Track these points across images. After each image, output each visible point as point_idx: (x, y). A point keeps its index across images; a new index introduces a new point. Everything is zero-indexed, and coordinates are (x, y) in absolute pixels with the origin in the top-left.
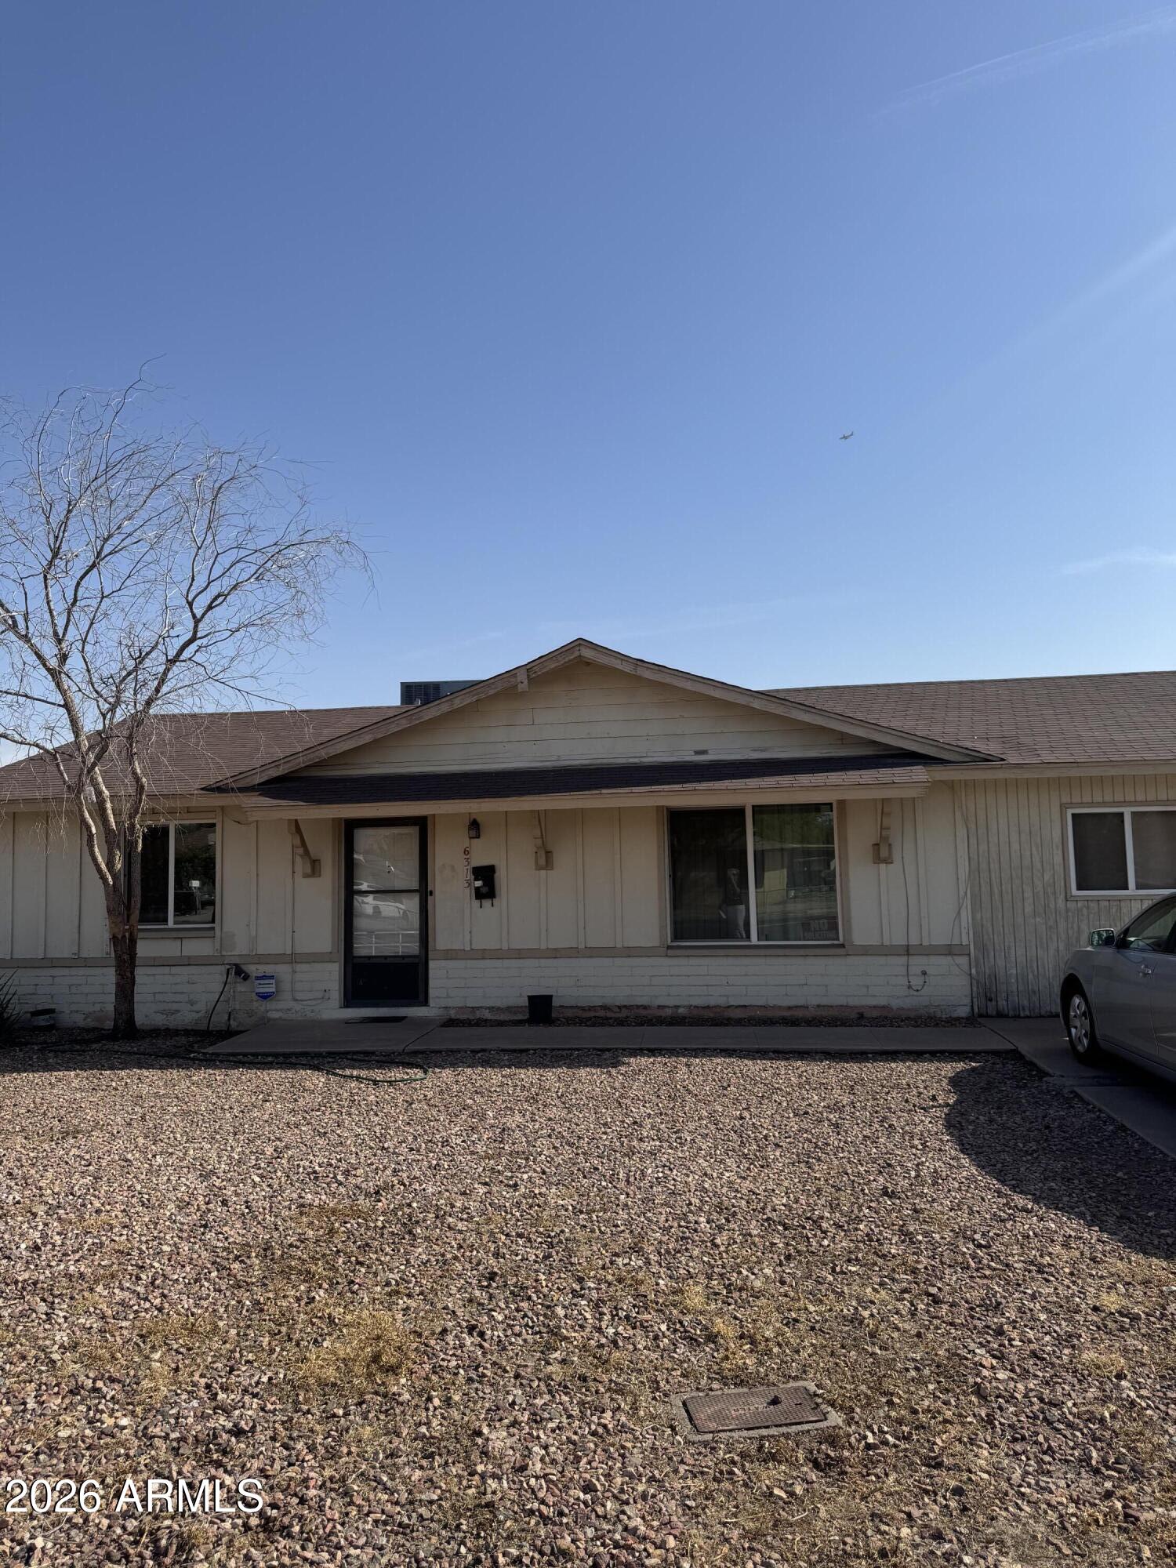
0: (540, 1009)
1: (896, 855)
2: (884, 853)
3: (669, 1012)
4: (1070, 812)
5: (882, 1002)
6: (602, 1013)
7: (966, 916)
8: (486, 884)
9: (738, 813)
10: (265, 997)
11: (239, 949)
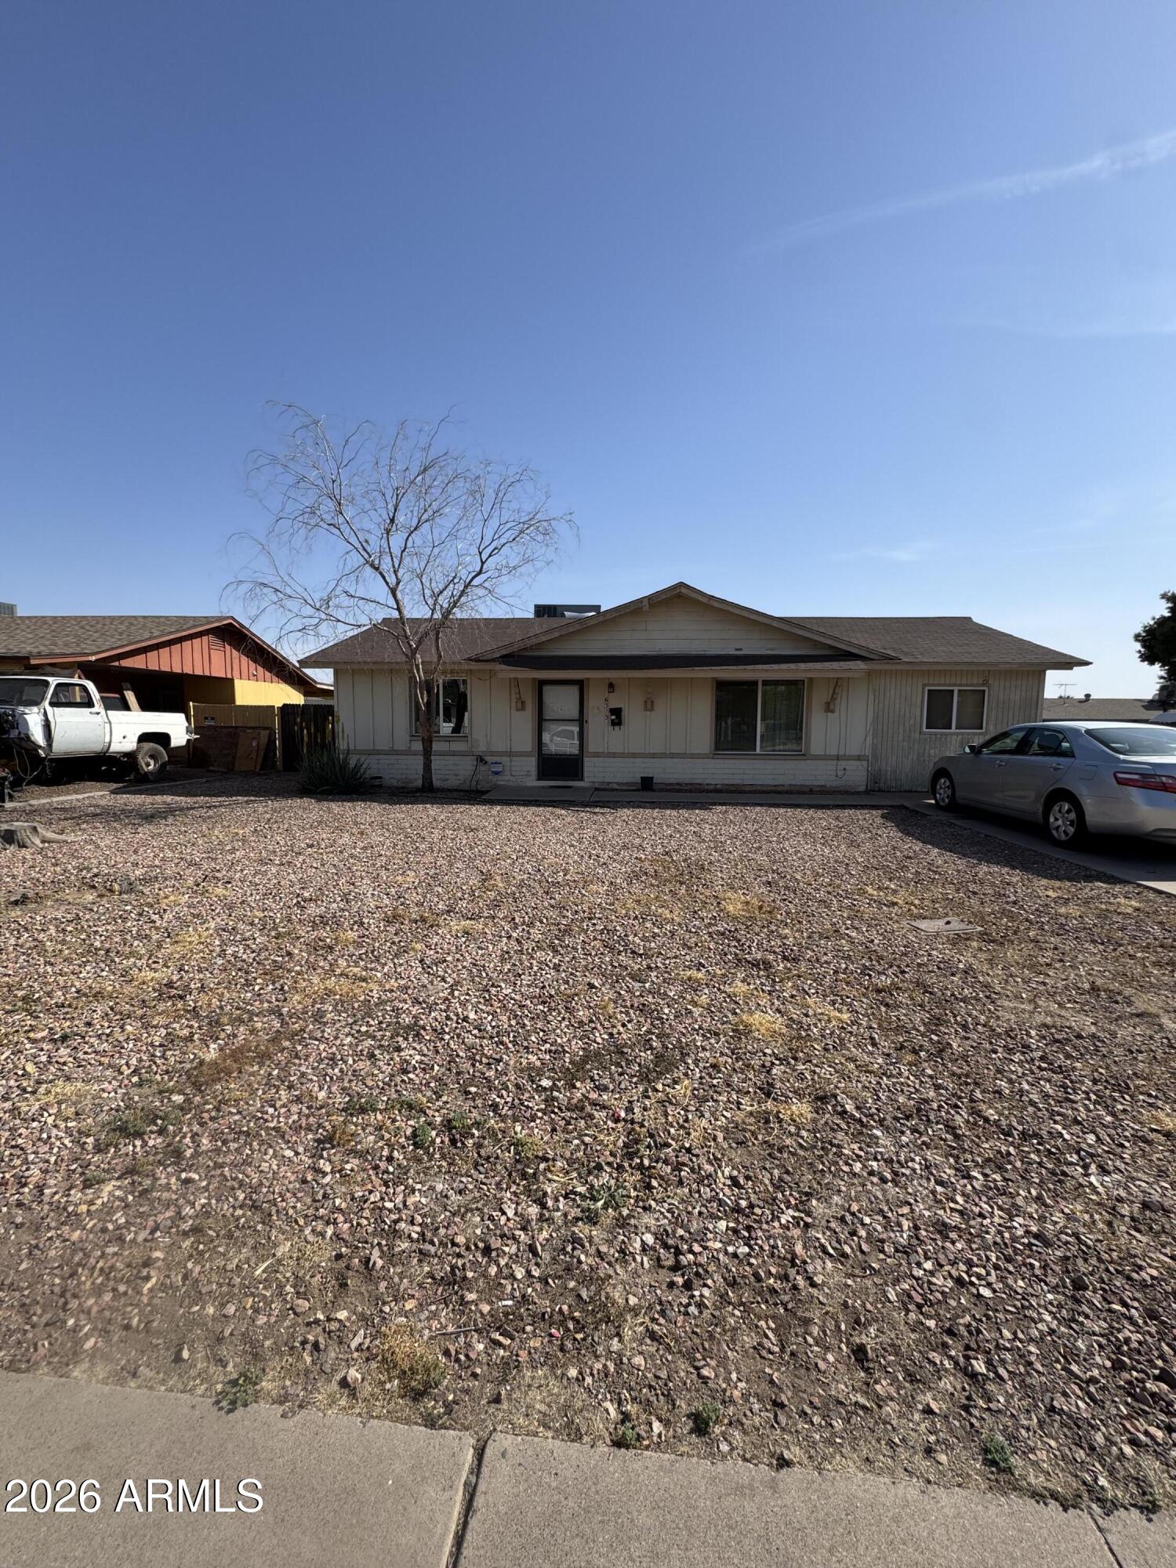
0: (647, 784)
1: (837, 710)
2: (831, 707)
3: (712, 787)
4: (927, 689)
5: (822, 783)
6: (677, 787)
7: (869, 740)
8: (617, 717)
9: (755, 683)
10: (497, 773)
11: (482, 748)
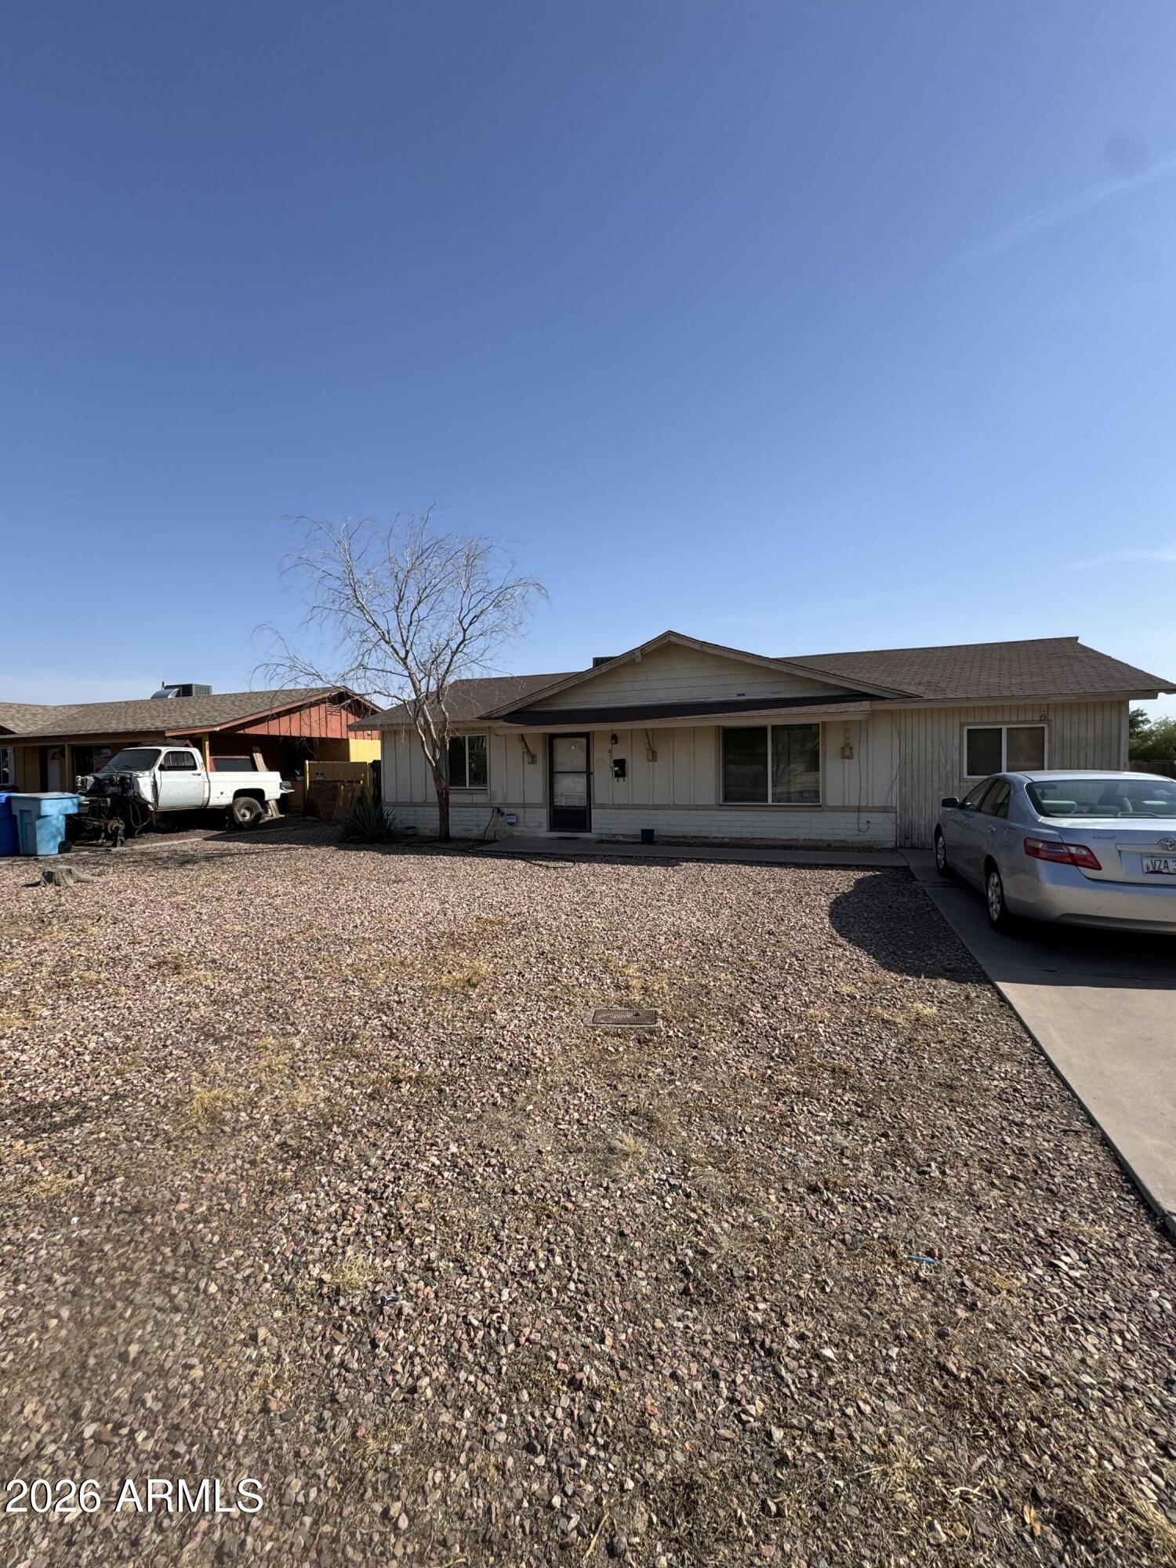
0: (648, 836)
1: (856, 756)
2: (847, 753)
3: (719, 840)
4: (966, 729)
5: (843, 838)
6: (683, 840)
7: (896, 789)
8: (620, 769)
9: (764, 729)
10: (511, 824)
11: (499, 800)
